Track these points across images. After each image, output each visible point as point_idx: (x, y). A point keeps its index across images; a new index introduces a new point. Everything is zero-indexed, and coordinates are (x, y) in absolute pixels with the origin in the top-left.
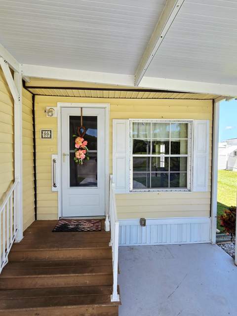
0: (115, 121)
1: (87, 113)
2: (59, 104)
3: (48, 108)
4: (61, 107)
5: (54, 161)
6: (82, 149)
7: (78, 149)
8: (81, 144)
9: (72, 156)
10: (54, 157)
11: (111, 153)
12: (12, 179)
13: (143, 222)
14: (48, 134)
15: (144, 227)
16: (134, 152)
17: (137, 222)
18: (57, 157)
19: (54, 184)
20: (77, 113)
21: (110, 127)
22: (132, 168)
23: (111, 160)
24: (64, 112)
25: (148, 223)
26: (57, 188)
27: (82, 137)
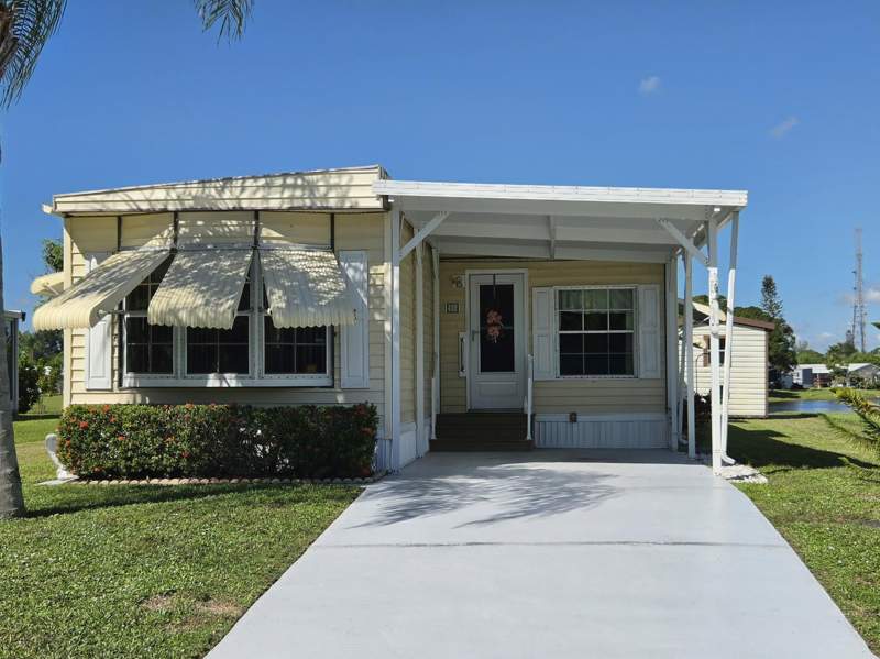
0: (535, 290)
1: (500, 281)
2: (468, 272)
3: (455, 277)
4: (470, 275)
5: (462, 340)
6: (495, 325)
7: (491, 326)
8: (494, 319)
9: (484, 334)
10: (461, 335)
11: (531, 329)
13: (573, 418)
14: (455, 308)
15: (574, 424)
16: (559, 330)
17: (565, 417)
18: (465, 336)
19: (462, 369)
20: (489, 281)
21: (531, 296)
22: (558, 348)
23: (531, 338)
24: (473, 281)
25: (579, 418)
26: (465, 373)
27: (495, 310)
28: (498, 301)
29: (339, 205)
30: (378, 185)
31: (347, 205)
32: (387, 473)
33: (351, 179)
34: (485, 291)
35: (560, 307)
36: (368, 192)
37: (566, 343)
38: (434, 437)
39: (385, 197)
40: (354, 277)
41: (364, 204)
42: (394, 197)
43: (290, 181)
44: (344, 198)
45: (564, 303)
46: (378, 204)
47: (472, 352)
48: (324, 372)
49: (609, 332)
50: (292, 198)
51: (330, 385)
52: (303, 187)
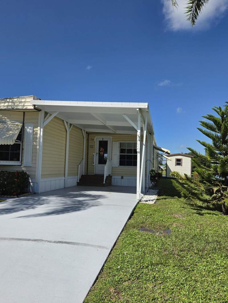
0: (113, 142)
1: (104, 140)
2: (96, 137)
3: (93, 138)
4: (97, 138)
5: (94, 155)
6: (102, 151)
7: (101, 151)
8: (102, 150)
9: (99, 153)
10: (94, 154)
11: (112, 153)
12: (82, 158)
13: (122, 178)
14: (92, 147)
15: (123, 179)
16: (120, 153)
17: (120, 177)
18: (95, 154)
19: (93, 163)
20: (101, 140)
21: (112, 144)
22: (119, 158)
23: (112, 155)
24: (97, 139)
25: (124, 178)
26: (94, 164)
27: (102, 147)
28: (103, 145)
29: (22, 108)
30: (33, 102)
31: (24, 108)
32: (35, 193)
33: (26, 100)
34: (100, 142)
35: (120, 147)
36: (29, 104)
37: (122, 157)
38: (78, 181)
39: (34, 105)
40: (29, 131)
41: (29, 108)
42: (38, 105)
43: (8, 100)
44: (24, 106)
45: (122, 146)
46: (32, 108)
47: (96, 159)
48: (19, 160)
49: (133, 154)
50: (7, 106)
51: (20, 165)
52: (12, 102)
